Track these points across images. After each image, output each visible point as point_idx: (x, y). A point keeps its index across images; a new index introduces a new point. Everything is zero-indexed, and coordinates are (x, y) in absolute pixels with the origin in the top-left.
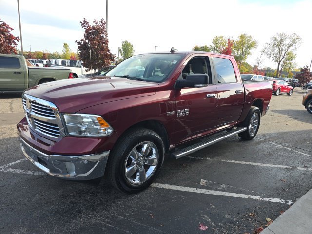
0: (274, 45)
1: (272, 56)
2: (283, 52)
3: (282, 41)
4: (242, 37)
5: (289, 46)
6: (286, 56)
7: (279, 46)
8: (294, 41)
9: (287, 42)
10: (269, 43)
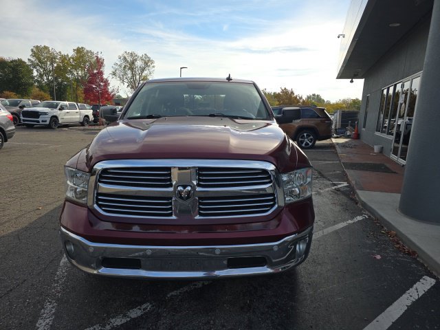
0: (125, 67)
1: (126, 80)
2: (138, 77)
3: (133, 63)
4: (79, 51)
5: (143, 70)
6: (141, 82)
7: (132, 69)
8: (146, 64)
9: (139, 63)
10: (119, 64)
